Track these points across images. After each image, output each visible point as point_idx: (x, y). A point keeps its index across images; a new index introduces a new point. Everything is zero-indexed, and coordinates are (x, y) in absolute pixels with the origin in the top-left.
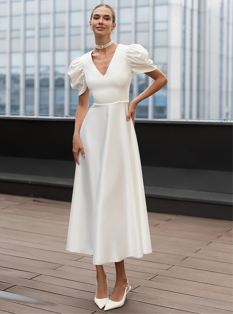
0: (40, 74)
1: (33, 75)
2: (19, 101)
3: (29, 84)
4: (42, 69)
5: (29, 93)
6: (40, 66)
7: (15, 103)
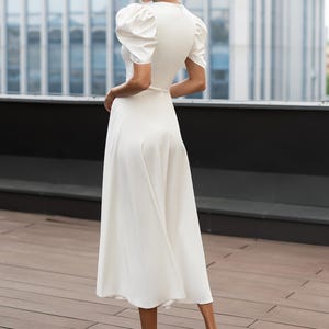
0: (48, 25)
1: (38, 26)
2: (18, 63)
3: (33, 39)
4: (51, 18)
5: (33, 51)
6: (48, 14)
7: (13, 67)
